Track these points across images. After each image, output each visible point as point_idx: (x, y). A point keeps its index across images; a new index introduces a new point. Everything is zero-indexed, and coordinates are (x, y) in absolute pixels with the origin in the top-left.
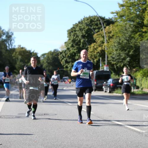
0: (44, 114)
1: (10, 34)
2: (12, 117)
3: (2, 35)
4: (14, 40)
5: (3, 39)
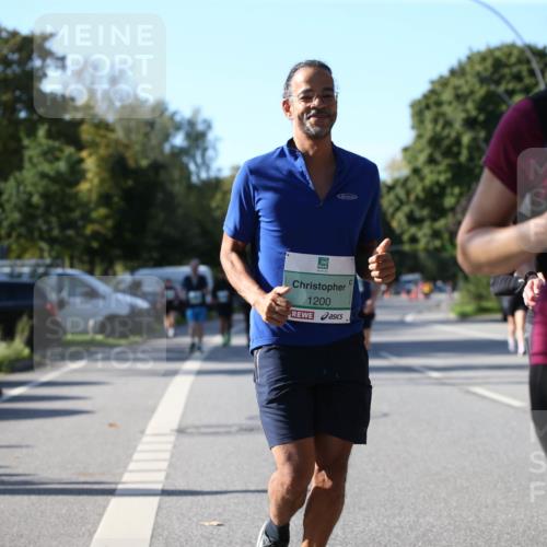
1: (200, 127)
2: (227, 429)
3: (171, 130)
4: (215, 148)
5: (173, 147)
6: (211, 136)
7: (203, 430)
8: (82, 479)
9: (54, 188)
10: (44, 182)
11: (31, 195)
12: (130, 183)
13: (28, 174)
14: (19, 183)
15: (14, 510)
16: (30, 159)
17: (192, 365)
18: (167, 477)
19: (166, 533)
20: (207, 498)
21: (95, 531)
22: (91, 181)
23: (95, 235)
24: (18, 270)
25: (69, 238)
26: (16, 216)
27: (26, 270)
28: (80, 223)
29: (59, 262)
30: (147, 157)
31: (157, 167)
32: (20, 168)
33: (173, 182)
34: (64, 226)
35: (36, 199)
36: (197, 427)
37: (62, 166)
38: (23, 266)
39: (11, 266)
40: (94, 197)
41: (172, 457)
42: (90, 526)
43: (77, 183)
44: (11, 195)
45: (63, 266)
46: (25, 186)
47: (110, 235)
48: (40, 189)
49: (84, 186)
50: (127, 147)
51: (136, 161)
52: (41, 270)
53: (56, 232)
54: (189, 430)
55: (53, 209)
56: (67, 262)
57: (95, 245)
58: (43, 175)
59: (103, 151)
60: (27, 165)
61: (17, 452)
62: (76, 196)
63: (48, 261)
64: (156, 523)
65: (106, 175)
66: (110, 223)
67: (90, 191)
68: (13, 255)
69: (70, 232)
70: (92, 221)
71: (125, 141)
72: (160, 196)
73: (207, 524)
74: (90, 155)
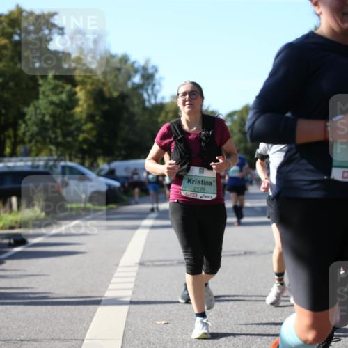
0: (245, 253)
1: (150, 71)
2: (171, 262)
3: (132, 73)
4: (159, 84)
5: (134, 84)
6: (157, 76)
7: (156, 263)
8: (79, 295)
9: (59, 111)
10: (52, 107)
11: (44, 115)
12: (106, 107)
13: (42, 102)
14: (36, 108)
15: (37, 315)
16: (44, 92)
17: (148, 222)
18: (133, 293)
19: (133, 329)
20: (159, 306)
21: (88, 328)
22: (82, 106)
23: (85, 141)
24: (37, 163)
25: (69, 142)
26: (35, 129)
27: (42, 163)
28: (75, 133)
29: (63, 158)
30: (117, 90)
31: (123, 97)
32: (37, 98)
33: (134, 106)
34: (65, 135)
35: (47, 118)
36: (152, 261)
37: (64, 96)
38: (40, 160)
39: (33, 161)
40: (84, 116)
41: (136, 280)
42: (85, 325)
43: (73, 107)
44: (31, 116)
45: (65, 160)
46: (40, 110)
47: (94, 140)
48: (50, 111)
49: (78, 110)
50: (104, 84)
51: (110, 93)
52: (51, 163)
53: (60, 139)
54: (147, 264)
55: (59, 125)
56: (67, 157)
57: (85, 147)
58: (52, 103)
59: (89, 87)
60: (41, 96)
61: (38, 279)
62: (72, 116)
63: (55, 157)
64: (127, 322)
65: (91, 102)
66: (94, 133)
67: (81, 112)
68: (34, 154)
69: (69, 139)
70: (83, 132)
71: (103, 80)
72: (125, 115)
73: (158, 323)
74: (81, 90)
